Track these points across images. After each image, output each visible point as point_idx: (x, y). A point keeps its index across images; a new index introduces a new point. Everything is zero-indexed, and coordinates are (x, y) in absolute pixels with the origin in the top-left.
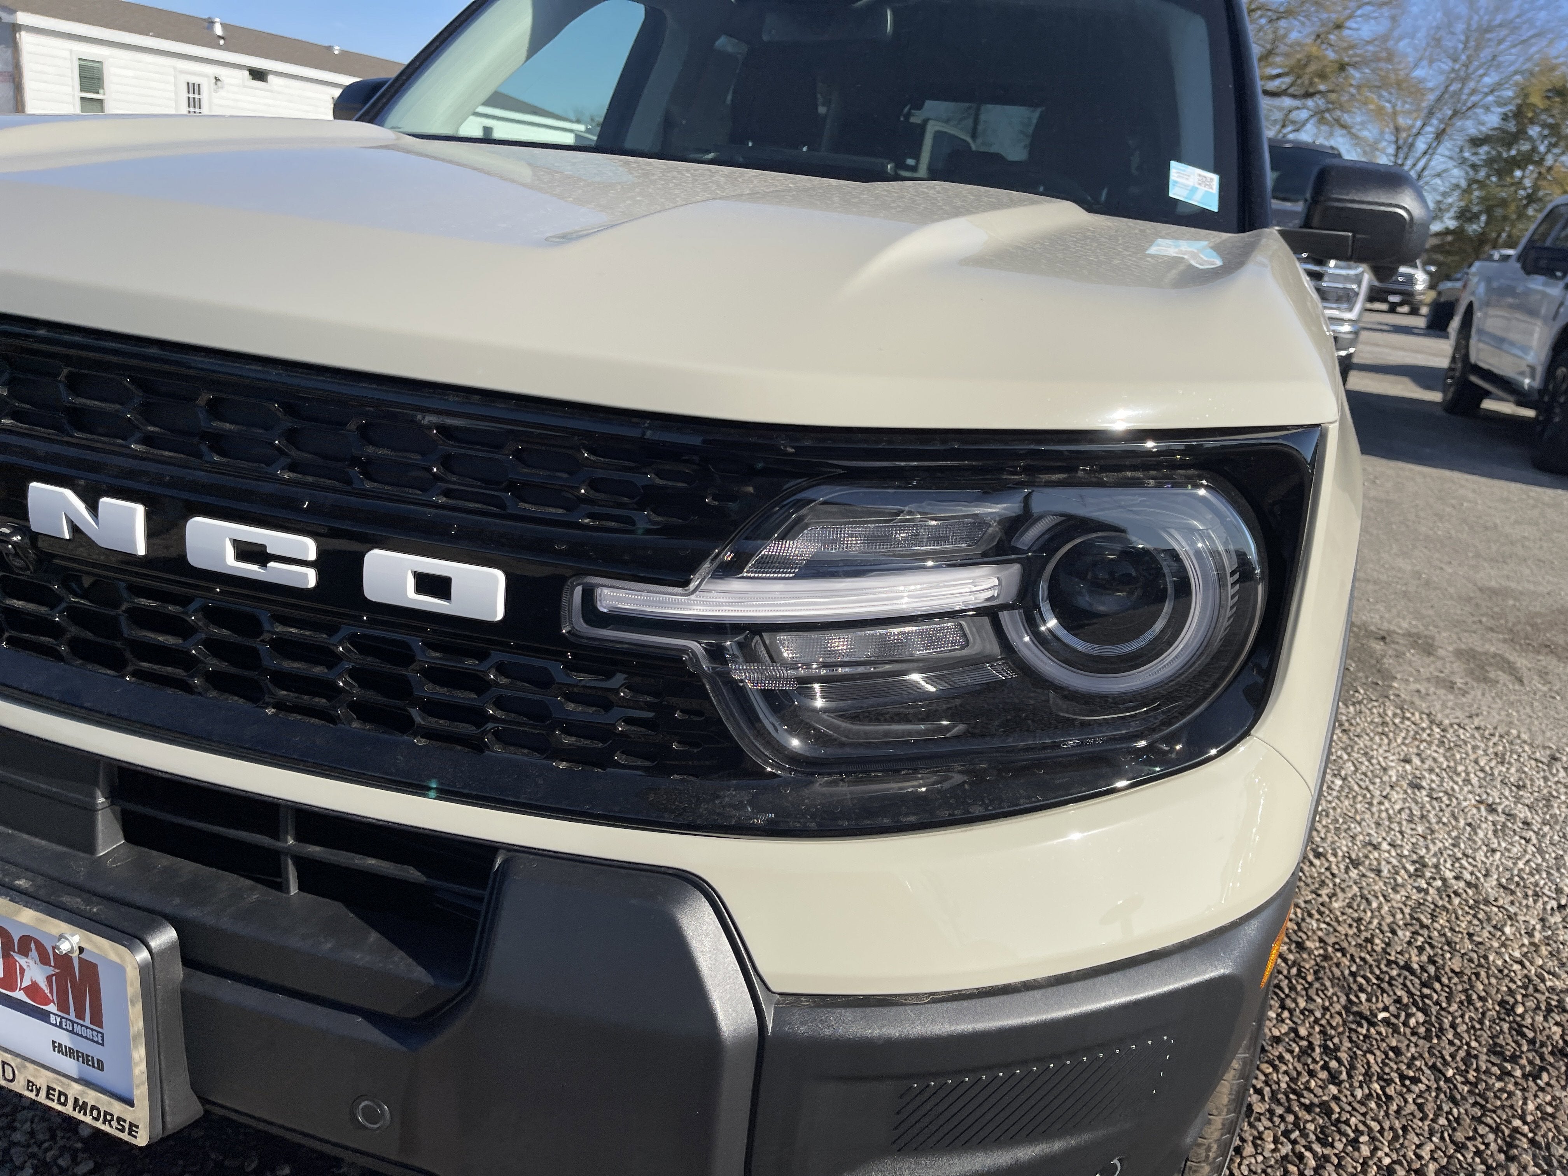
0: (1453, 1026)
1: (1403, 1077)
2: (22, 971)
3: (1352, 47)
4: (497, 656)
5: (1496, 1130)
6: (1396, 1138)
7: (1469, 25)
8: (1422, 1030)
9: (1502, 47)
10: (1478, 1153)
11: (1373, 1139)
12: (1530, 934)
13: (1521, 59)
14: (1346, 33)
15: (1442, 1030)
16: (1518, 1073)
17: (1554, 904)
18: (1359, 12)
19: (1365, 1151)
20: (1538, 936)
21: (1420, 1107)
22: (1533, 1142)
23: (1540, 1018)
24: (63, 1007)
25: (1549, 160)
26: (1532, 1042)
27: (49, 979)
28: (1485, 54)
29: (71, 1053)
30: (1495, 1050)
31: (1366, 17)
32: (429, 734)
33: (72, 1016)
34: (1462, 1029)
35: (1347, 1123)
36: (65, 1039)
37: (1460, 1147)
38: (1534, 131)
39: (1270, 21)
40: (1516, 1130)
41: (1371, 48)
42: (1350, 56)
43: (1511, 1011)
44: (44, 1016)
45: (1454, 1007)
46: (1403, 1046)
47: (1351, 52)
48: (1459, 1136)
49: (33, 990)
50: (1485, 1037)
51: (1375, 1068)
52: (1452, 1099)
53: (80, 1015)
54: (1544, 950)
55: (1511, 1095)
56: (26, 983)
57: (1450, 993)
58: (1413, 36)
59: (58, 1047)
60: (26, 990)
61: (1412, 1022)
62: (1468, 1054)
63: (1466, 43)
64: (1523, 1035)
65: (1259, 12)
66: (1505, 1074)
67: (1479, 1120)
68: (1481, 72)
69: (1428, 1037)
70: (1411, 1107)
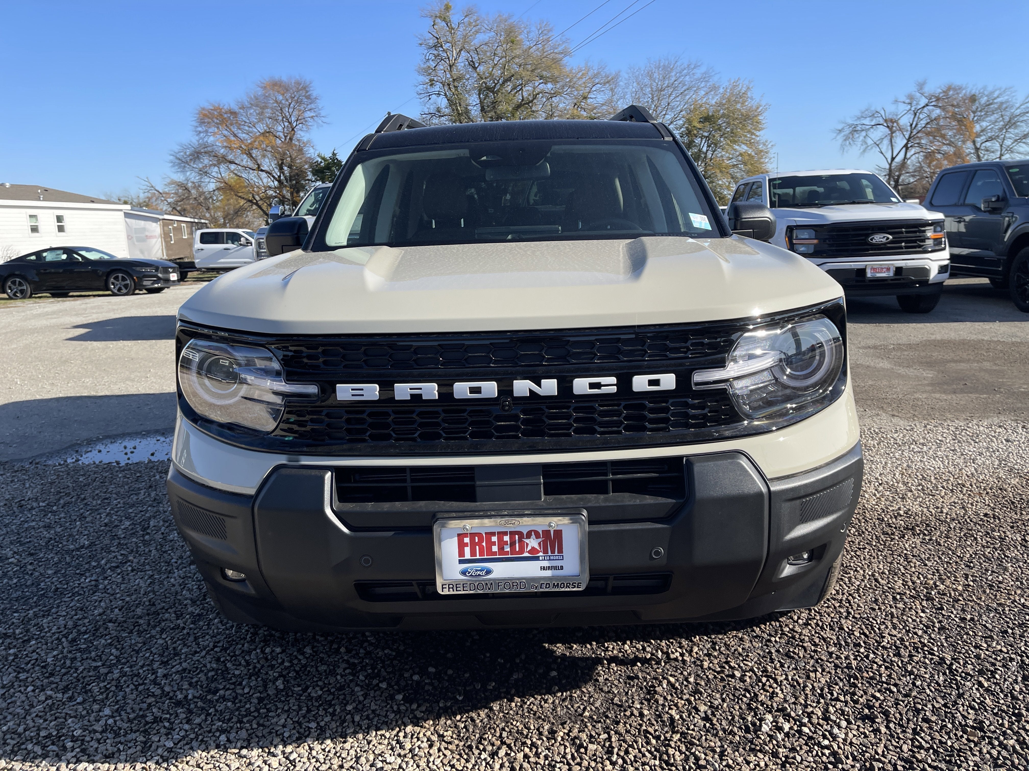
0: (866, 530)
1: (860, 549)
2: (527, 544)
3: (595, 108)
4: (671, 401)
5: (900, 556)
6: (868, 566)
7: (651, 88)
8: (856, 533)
9: (671, 98)
10: (898, 563)
11: (861, 568)
12: (875, 495)
13: (683, 103)
14: (589, 101)
15: (863, 532)
16: (897, 538)
17: (877, 484)
18: (594, 89)
19: (862, 572)
20: (878, 496)
21: (871, 555)
22: (913, 556)
23: (894, 520)
24: (545, 552)
25: (709, 155)
26: (896, 528)
27: (539, 544)
28: (664, 103)
29: (549, 568)
30: (884, 533)
31: (598, 91)
32: (651, 430)
33: (550, 554)
34: (870, 530)
35: (850, 566)
36: (546, 564)
37: (891, 563)
38: (698, 141)
39: (548, 99)
40: (906, 554)
41: (604, 107)
42: (595, 114)
43: (883, 520)
44: (537, 559)
45: (863, 524)
46: (853, 539)
47: (595, 111)
48: (889, 560)
49: (533, 550)
50: (879, 530)
51: (849, 549)
52: (879, 551)
53: (553, 552)
54: (883, 499)
55: (898, 545)
56: (529, 548)
57: (859, 520)
58: (624, 98)
59: (543, 568)
60: (529, 552)
61: (852, 532)
62: (876, 536)
63: (652, 99)
64: (892, 527)
65: (541, 95)
66: (892, 539)
67: (892, 554)
68: (664, 113)
69: (860, 535)
70: (868, 557)
